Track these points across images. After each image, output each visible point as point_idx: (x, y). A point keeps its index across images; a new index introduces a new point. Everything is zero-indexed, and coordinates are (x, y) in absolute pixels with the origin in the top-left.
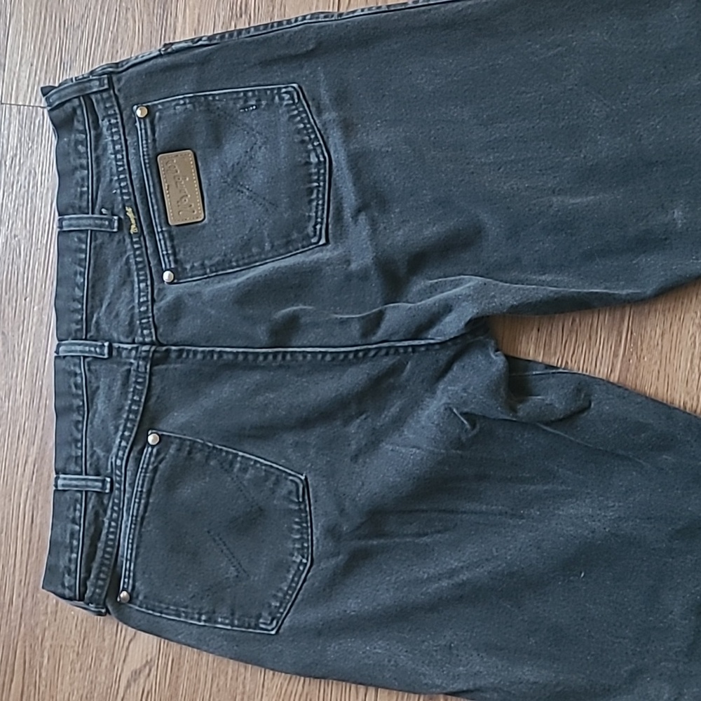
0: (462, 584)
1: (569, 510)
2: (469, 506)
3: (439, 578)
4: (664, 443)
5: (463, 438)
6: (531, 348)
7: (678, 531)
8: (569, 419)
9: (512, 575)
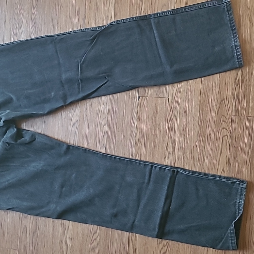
0: (10, 183)
1: (33, 164)
2: (12, 164)
3: (5, 182)
4: (52, 148)
5: (7, 148)
6: (24, 126)
7: (56, 168)
8: (30, 142)
9: (20, 180)
